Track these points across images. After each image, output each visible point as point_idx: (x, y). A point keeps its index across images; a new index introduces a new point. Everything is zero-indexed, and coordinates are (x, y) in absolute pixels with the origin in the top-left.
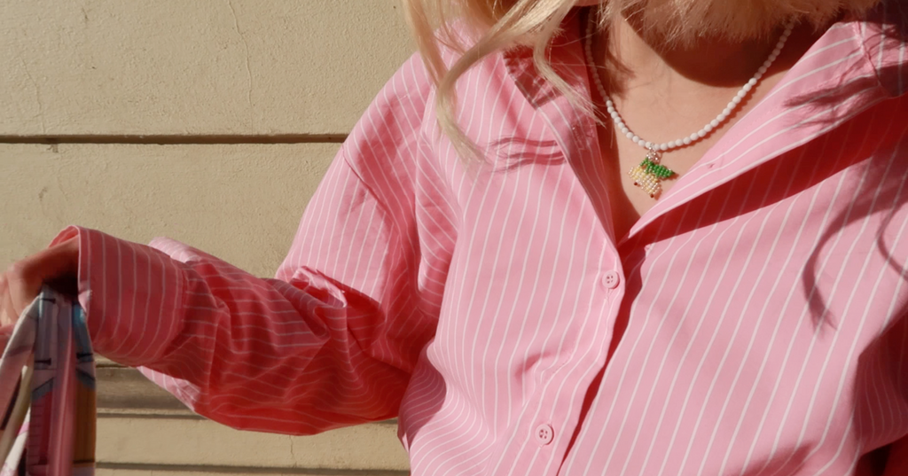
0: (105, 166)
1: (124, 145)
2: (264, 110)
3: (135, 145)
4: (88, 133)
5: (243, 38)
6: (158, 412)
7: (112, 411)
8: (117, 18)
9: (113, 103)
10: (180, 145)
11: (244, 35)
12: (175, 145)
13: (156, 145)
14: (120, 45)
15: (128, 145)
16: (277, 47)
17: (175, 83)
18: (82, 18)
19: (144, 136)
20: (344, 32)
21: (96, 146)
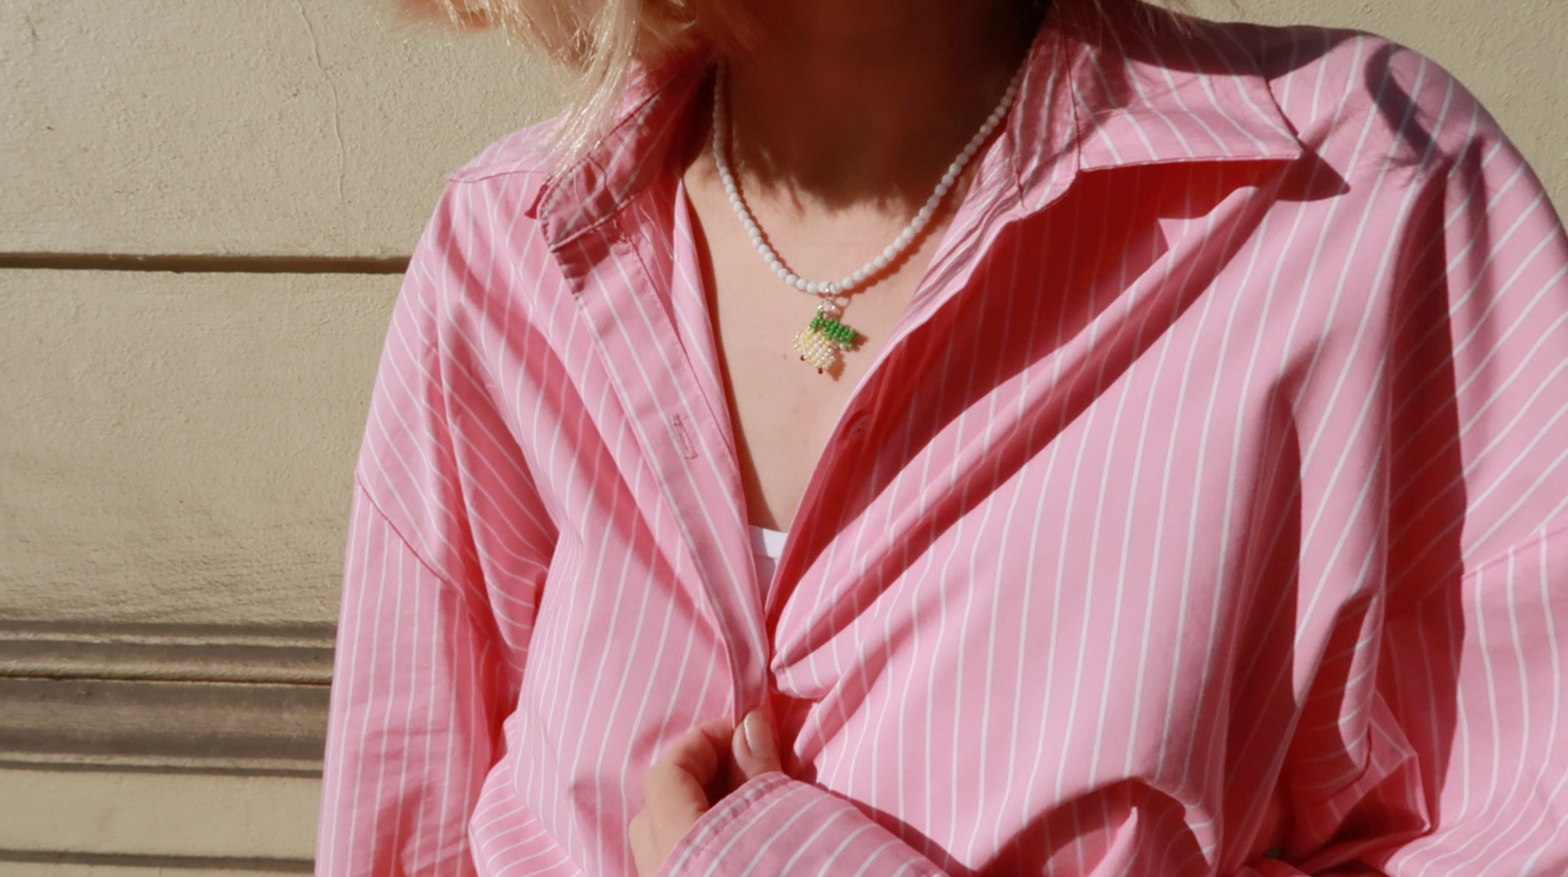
0: (73, 311)
1: (110, 272)
2: (368, 212)
3: (129, 274)
4: (40, 250)
5: (327, 78)
6: (173, 761)
7: (88, 760)
8: (93, 35)
9: (86, 194)
10: (214, 274)
11: (329, 73)
12: (204, 274)
13: (169, 273)
14: (99, 85)
15: (116, 272)
16: (390, 94)
17: (202, 159)
18: (26, 34)
19: (146, 256)
20: (515, 70)
21: (56, 273)
